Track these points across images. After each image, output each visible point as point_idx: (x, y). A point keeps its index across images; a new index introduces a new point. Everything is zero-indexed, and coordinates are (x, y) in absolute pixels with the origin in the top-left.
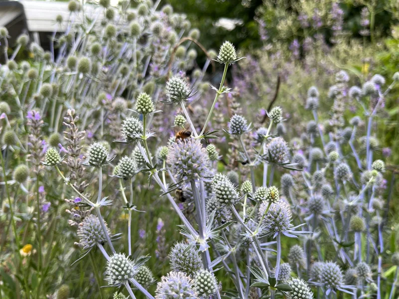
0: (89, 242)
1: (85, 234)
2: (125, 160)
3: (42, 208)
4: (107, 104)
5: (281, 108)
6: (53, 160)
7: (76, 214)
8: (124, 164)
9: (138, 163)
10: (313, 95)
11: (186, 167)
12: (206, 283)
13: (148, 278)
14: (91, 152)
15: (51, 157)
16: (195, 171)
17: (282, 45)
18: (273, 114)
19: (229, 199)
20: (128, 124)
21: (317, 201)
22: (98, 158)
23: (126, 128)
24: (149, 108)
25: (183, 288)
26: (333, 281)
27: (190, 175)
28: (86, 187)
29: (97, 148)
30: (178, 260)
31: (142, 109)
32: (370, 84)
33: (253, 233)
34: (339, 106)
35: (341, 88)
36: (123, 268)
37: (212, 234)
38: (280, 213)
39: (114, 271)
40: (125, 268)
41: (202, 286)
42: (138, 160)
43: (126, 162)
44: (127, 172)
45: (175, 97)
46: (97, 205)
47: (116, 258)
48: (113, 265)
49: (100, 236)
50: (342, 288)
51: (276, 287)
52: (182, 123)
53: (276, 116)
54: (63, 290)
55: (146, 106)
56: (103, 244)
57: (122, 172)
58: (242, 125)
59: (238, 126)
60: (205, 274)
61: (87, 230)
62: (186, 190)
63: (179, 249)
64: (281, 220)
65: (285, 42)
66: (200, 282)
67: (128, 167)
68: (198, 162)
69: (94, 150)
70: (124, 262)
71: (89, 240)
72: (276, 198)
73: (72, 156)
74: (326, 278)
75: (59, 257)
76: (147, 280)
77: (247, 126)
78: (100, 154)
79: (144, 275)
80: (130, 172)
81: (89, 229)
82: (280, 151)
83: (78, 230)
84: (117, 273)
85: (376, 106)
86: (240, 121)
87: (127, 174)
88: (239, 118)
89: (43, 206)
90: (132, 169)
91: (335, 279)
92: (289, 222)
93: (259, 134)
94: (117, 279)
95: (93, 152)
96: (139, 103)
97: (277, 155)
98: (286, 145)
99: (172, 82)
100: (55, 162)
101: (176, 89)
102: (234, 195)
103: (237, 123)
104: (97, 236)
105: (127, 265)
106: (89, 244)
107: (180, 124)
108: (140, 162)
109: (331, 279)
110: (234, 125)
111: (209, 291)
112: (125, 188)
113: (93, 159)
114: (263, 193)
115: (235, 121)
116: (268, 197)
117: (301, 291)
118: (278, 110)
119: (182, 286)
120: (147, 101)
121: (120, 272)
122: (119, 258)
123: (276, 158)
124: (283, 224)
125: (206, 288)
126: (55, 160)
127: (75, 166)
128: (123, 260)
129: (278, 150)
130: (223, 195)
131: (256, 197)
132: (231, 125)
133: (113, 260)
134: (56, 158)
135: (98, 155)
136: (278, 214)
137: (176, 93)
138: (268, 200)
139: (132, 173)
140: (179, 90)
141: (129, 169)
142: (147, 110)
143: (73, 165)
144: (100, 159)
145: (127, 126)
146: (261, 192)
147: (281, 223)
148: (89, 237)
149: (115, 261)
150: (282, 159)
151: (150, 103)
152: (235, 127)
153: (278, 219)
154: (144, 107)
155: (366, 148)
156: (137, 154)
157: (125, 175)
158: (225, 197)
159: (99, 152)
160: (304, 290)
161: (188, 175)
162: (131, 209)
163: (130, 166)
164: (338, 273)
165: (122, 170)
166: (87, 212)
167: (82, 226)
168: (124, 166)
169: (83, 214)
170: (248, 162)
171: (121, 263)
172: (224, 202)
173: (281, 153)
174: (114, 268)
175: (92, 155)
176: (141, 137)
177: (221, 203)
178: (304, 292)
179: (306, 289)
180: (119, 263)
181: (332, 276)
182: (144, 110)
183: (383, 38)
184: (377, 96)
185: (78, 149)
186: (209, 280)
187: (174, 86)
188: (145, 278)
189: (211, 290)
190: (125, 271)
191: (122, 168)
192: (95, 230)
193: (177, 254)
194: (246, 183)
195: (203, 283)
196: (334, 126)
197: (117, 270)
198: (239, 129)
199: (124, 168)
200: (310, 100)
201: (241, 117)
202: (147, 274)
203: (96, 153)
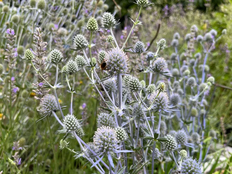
0: (47, 110)
1: (45, 105)
2: (71, 62)
3: (13, 90)
4: (55, 31)
5: (165, 39)
6: (29, 57)
7: (40, 93)
8: (70, 65)
9: (79, 65)
10: (177, 38)
11: (116, 65)
12: (121, 134)
13: (81, 133)
14: (52, 54)
15: (28, 54)
16: (121, 68)
17: (157, 8)
18: (160, 43)
19: (137, 88)
20: (78, 38)
21: (176, 97)
22: (57, 58)
23: (77, 40)
24: (96, 27)
25: (110, 135)
26: (182, 140)
27: (118, 71)
28: (46, 77)
29: (56, 53)
30: (102, 122)
31: (91, 27)
32: (209, 35)
33: (148, 108)
34: (191, 45)
35: (193, 35)
36: (73, 123)
37: (126, 107)
38: (163, 99)
39: (68, 124)
40: (74, 123)
41: (119, 135)
42: (79, 63)
43: (72, 63)
44: (72, 70)
45: (107, 25)
46: (55, 87)
47: (69, 117)
48: (67, 121)
49: (54, 107)
50: (187, 144)
51: (157, 140)
52: (112, 40)
53: (162, 44)
54: (22, 140)
55: (94, 26)
56: (55, 111)
57: (69, 69)
58: (142, 48)
59: (140, 48)
60: (120, 129)
61: (46, 103)
62: (106, 84)
63: (103, 116)
64: (163, 103)
65: (160, 6)
66: (118, 133)
67: (73, 66)
68: (123, 63)
69: (54, 53)
70: (74, 119)
71: (47, 109)
72: (164, 89)
73: (38, 57)
74: (179, 138)
75: (20, 121)
76: (80, 133)
77: (145, 49)
78: (58, 56)
79: (79, 131)
80: (74, 70)
81: (48, 102)
82: (162, 65)
83: (41, 102)
84: (70, 126)
85: (211, 48)
86: (141, 45)
87: (72, 71)
88: (141, 43)
89: (13, 89)
90: (75, 68)
91: (183, 139)
92: (167, 104)
93: (148, 56)
94: (70, 129)
95: (54, 54)
96: (90, 24)
97: (160, 67)
98: (166, 62)
99: (106, 15)
100: (31, 58)
101: (108, 20)
102: (140, 85)
103: (140, 46)
104: (52, 106)
105: (75, 121)
106: (47, 111)
107: (111, 41)
108: (80, 64)
109: (181, 139)
110: (138, 47)
111: (123, 139)
112: (69, 80)
113: (54, 59)
114: (152, 87)
115: (138, 45)
116: (159, 88)
117: (172, 142)
118: (163, 41)
119: (110, 134)
120: (95, 23)
121: (71, 125)
122: (71, 117)
123: (159, 69)
124: (164, 105)
125: (121, 137)
126: (31, 56)
127: (40, 63)
128: (73, 118)
129: (161, 65)
130: (134, 85)
131: (148, 90)
132: (135, 47)
133: (67, 118)
134: (31, 55)
135: (57, 57)
136: (162, 99)
137: (108, 22)
138: (159, 90)
139: (75, 71)
140: (110, 20)
141: (74, 68)
142: (94, 28)
143: (39, 63)
144: (58, 59)
145: (77, 39)
146: (151, 87)
147: (163, 104)
148: (47, 107)
149: (68, 119)
150: (163, 70)
151: (96, 24)
152: (138, 48)
153: (161, 102)
154: (93, 26)
155: (202, 71)
156: (78, 59)
157: (71, 71)
158: (135, 86)
159: (57, 55)
160: (173, 141)
161: (117, 70)
162: (73, 92)
163: (74, 66)
164: (185, 136)
165: (69, 68)
166: (46, 92)
167: (43, 100)
168: (71, 66)
169: (44, 93)
170: (143, 70)
171: (72, 120)
172: (134, 89)
173: (162, 67)
174: (68, 123)
175: (53, 56)
176: (88, 45)
177: (132, 89)
178: (173, 142)
179: (174, 141)
180: (71, 120)
181: (182, 138)
182: (92, 28)
183: (213, 11)
184: (212, 42)
185: (42, 53)
186: (122, 132)
187: (107, 18)
188: (80, 132)
189: (124, 138)
190: (75, 125)
191: (69, 67)
192: (51, 103)
193: (101, 119)
194: (142, 82)
195: (119, 134)
196: (187, 57)
197: (70, 124)
198: (140, 50)
199: (70, 67)
200: (174, 40)
201: (142, 43)
202: (80, 130)
203: (56, 55)
